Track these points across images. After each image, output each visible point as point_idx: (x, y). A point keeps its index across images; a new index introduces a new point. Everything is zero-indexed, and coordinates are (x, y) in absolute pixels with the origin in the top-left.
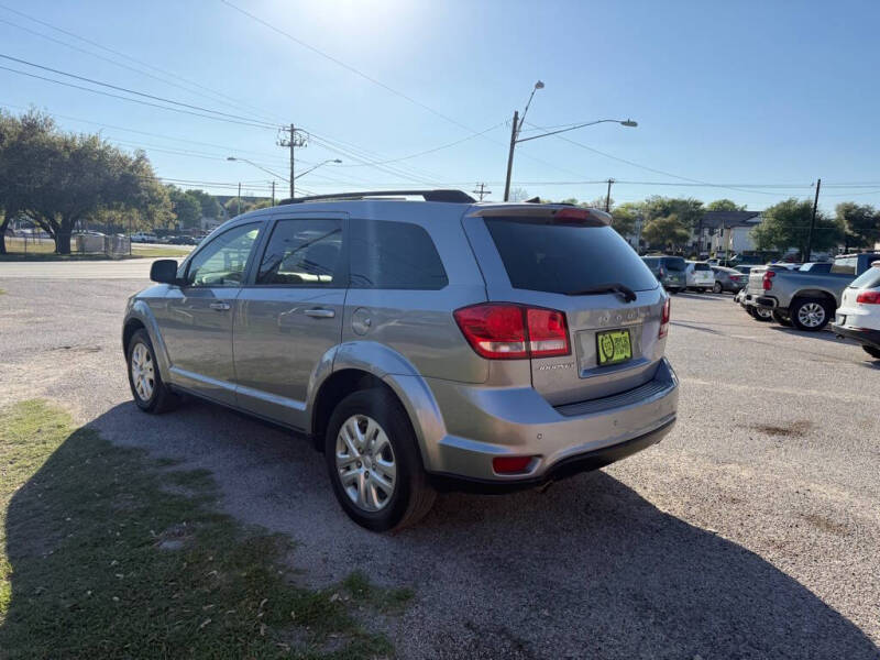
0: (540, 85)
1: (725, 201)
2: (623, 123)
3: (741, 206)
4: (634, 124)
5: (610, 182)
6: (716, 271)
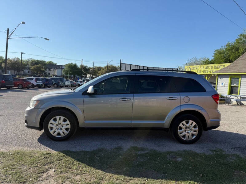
0: (23, 23)
1: (51, 62)
2: (45, 39)
3: (55, 63)
4: (48, 40)
5: (22, 53)
6: (70, 81)
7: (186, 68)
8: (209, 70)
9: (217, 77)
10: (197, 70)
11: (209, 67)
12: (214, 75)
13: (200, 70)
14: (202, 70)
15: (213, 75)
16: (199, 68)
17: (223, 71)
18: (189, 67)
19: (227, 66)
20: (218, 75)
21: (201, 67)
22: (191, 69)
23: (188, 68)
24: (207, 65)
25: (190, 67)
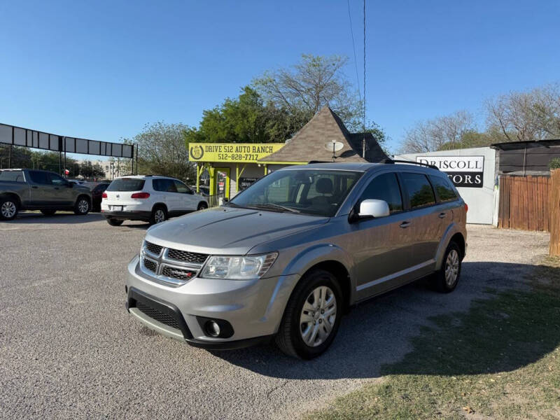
7: (192, 148)
8: (243, 154)
9: (266, 169)
10: (218, 153)
11: (243, 149)
12: (262, 165)
13: (224, 153)
14: (230, 154)
15: (259, 165)
16: (222, 149)
17: (276, 159)
18: (198, 145)
19: (279, 149)
20: (268, 166)
21: (226, 148)
22: (204, 150)
23: (196, 147)
24: (238, 145)
25: (201, 147)
